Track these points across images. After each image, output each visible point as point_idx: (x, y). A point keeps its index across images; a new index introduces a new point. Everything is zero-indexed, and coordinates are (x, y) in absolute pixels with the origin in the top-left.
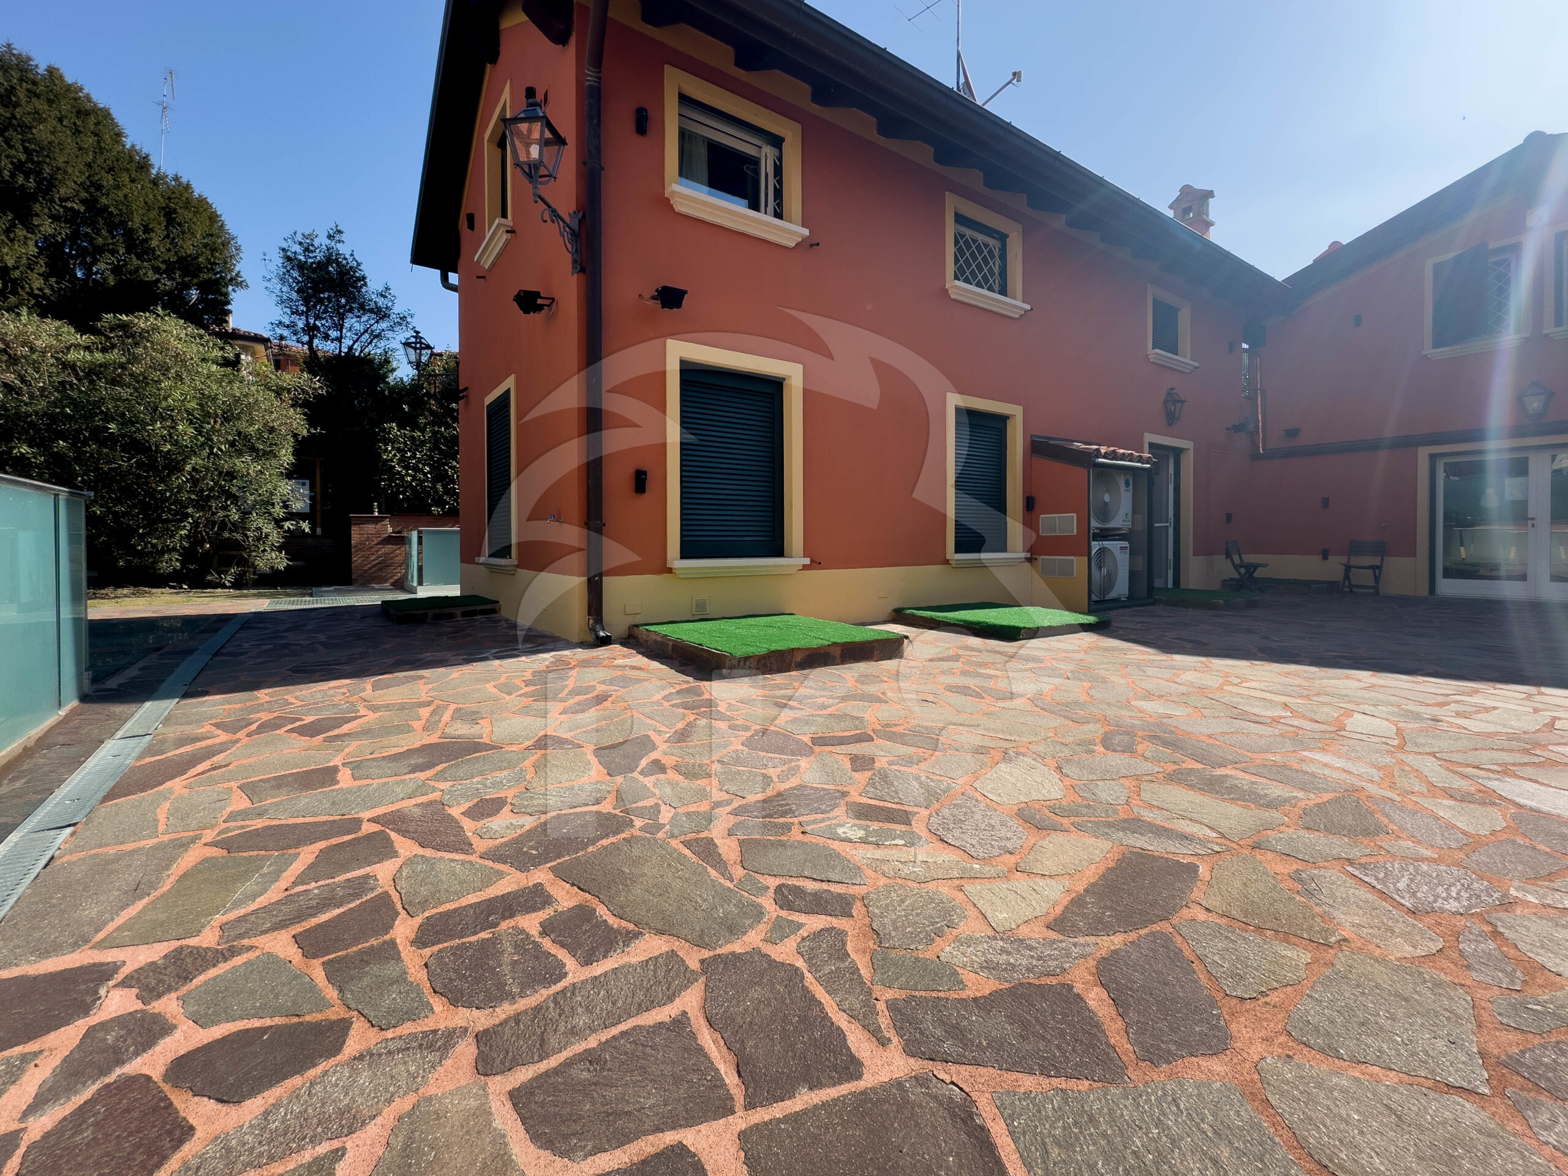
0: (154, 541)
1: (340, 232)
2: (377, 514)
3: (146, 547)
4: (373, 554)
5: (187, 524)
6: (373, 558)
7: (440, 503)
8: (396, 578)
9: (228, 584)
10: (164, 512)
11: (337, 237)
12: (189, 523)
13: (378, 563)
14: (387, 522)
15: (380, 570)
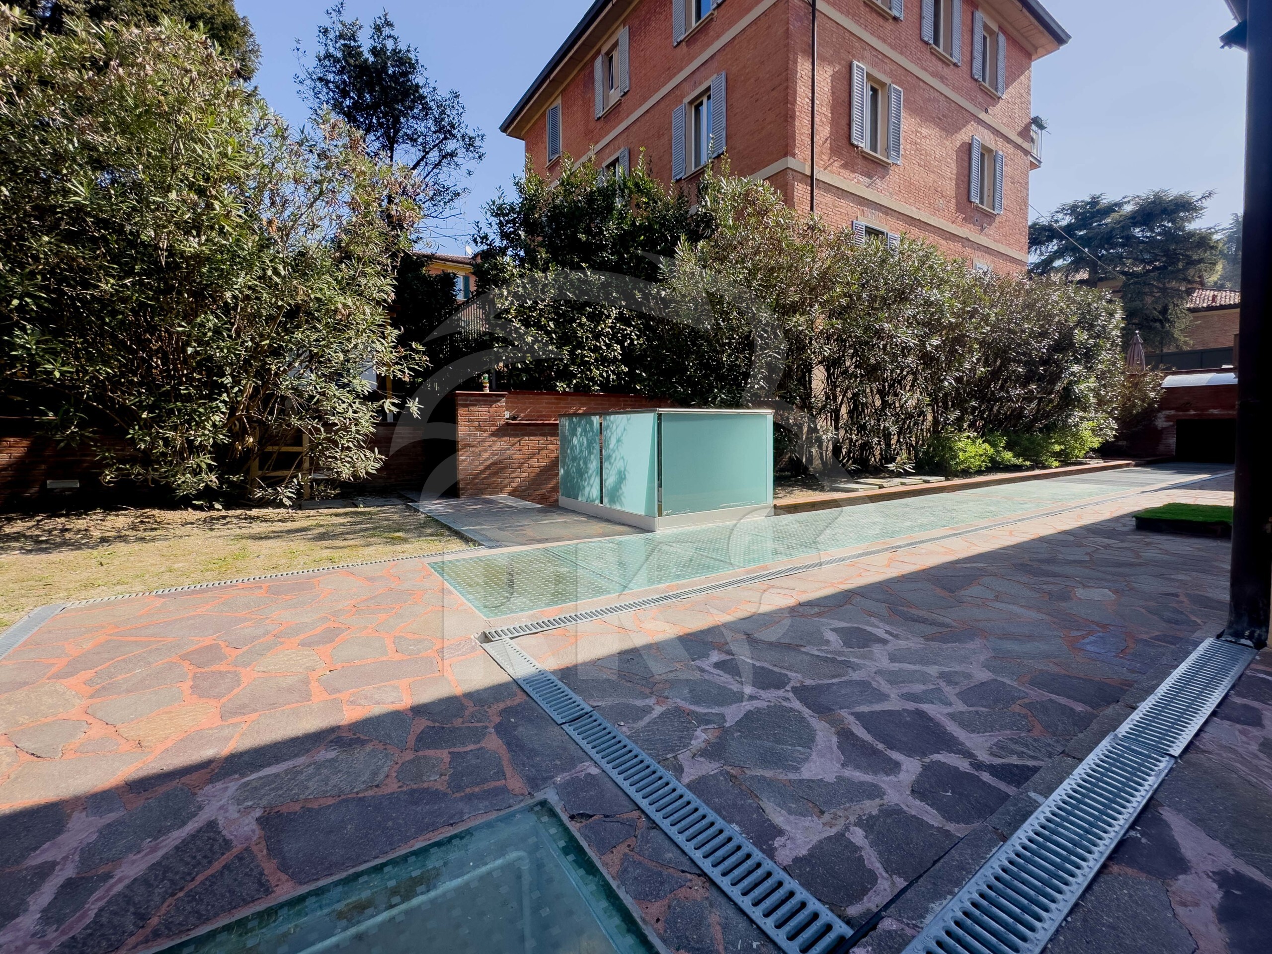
0: (170, 434)
1: (389, 24)
2: (487, 391)
3: (153, 445)
4: (485, 451)
5: (221, 403)
6: (486, 455)
7: (565, 375)
8: (514, 485)
9: (287, 502)
10: (181, 383)
11: (386, 31)
12: (224, 402)
13: (493, 464)
14: (503, 402)
15: (496, 473)
